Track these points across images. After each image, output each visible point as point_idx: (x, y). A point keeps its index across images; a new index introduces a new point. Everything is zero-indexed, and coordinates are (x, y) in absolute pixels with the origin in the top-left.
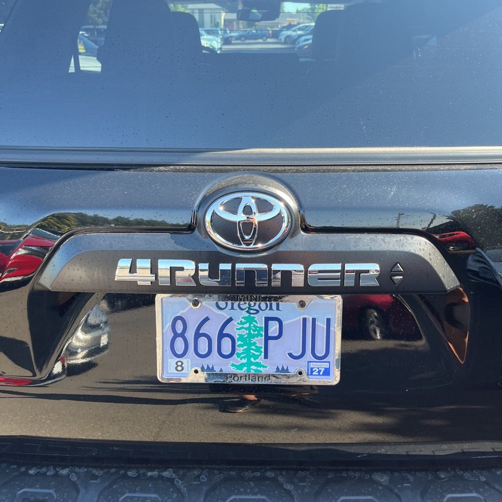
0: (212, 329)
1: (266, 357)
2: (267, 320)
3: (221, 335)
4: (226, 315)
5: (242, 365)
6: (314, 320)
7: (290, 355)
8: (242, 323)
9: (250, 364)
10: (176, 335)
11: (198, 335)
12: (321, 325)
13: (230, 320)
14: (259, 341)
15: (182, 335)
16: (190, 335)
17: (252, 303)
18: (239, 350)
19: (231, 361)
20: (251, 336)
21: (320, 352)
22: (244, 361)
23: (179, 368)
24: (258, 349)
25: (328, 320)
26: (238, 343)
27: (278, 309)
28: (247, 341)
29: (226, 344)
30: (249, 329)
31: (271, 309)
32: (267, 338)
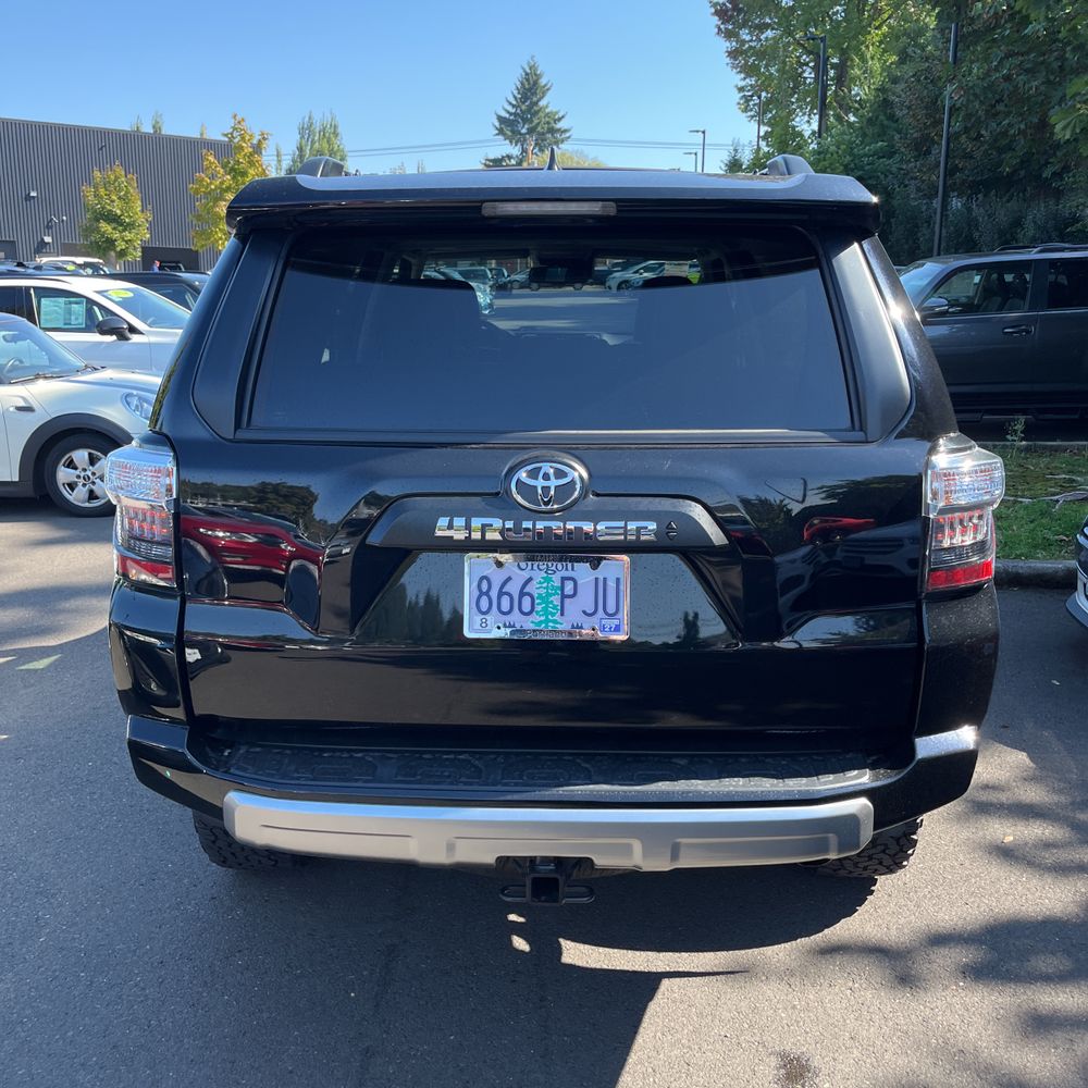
0: (514, 588)
1: (562, 614)
2: (563, 579)
3: (522, 594)
4: (526, 575)
5: (541, 622)
6: (605, 579)
7: (584, 612)
8: (540, 583)
9: (547, 621)
10: (481, 594)
11: (501, 594)
12: (612, 584)
13: (530, 579)
14: (556, 600)
15: (487, 594)
16: (494, 594)
17: (550, 564)
18: (538, 608)
19: (530, 618)
20: (549, 595)
21: (611, 608)
22: (543, 618)
23: (484, 625)
24: (555, 607)
25: (618, 580)
26: (537, 601)
27: (573, 569)
28: (545, 599)
29: (527, 601)
30: (547, 588)
31: (567, 569)
32: (564, 597)
